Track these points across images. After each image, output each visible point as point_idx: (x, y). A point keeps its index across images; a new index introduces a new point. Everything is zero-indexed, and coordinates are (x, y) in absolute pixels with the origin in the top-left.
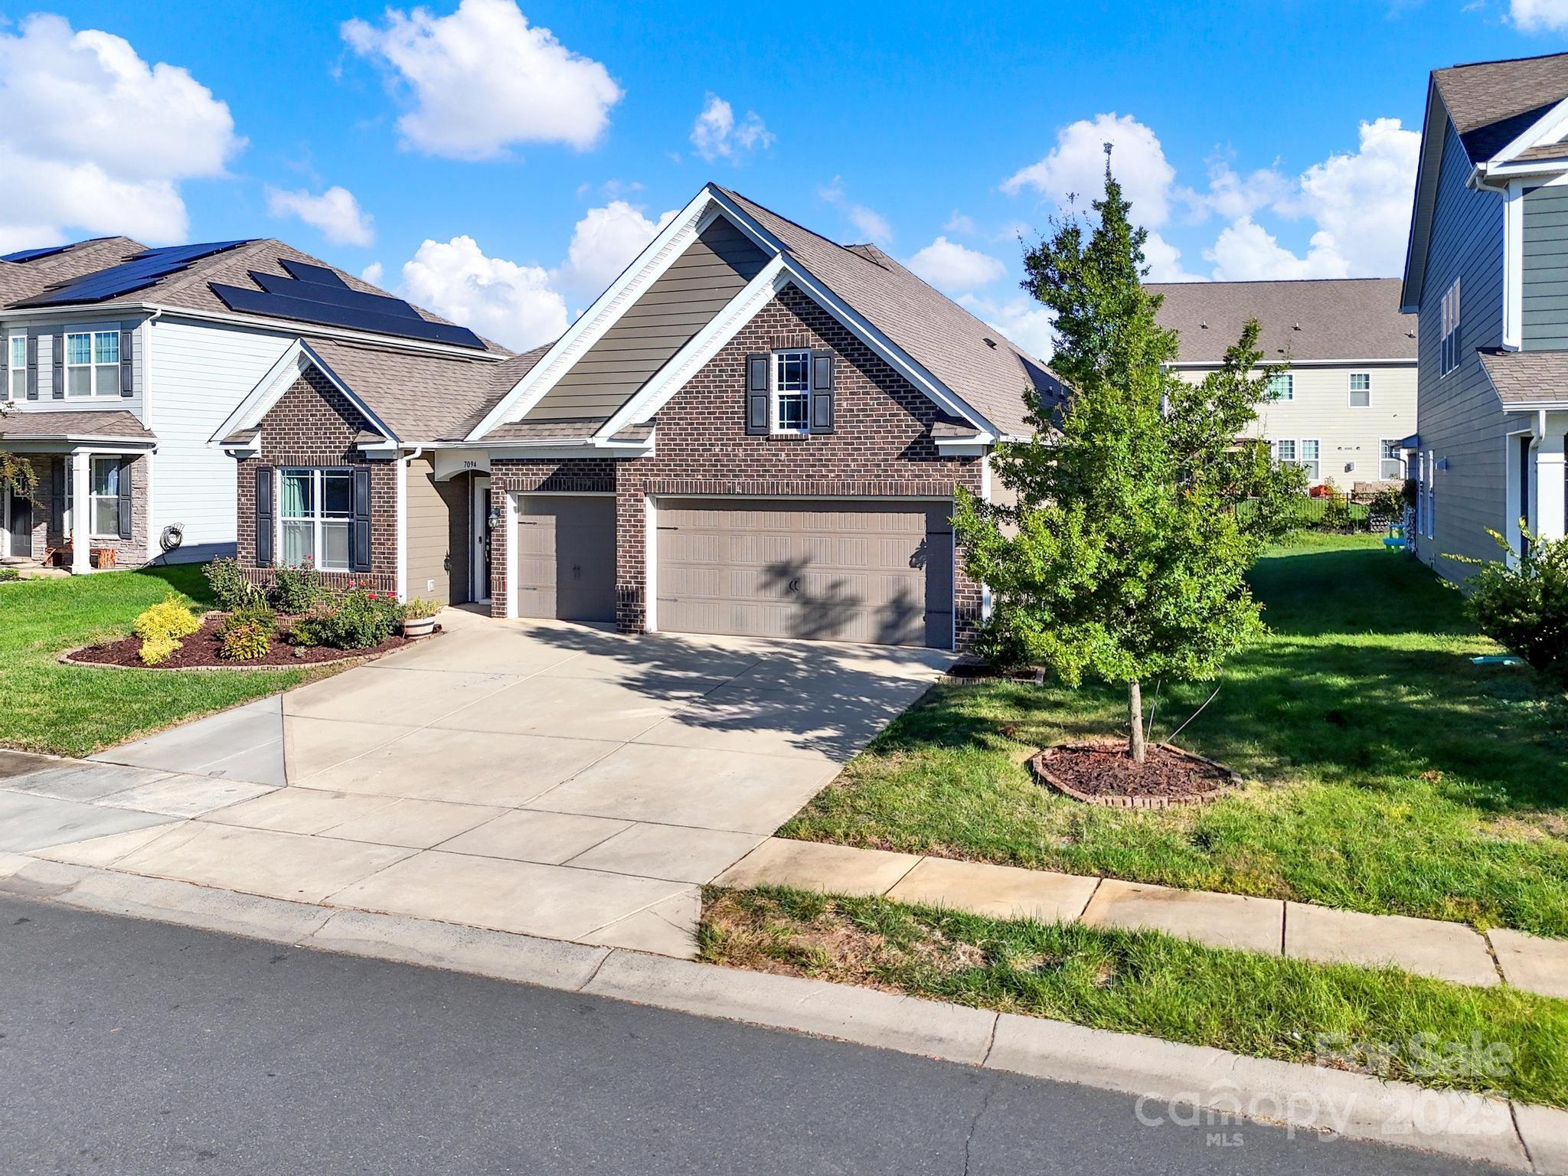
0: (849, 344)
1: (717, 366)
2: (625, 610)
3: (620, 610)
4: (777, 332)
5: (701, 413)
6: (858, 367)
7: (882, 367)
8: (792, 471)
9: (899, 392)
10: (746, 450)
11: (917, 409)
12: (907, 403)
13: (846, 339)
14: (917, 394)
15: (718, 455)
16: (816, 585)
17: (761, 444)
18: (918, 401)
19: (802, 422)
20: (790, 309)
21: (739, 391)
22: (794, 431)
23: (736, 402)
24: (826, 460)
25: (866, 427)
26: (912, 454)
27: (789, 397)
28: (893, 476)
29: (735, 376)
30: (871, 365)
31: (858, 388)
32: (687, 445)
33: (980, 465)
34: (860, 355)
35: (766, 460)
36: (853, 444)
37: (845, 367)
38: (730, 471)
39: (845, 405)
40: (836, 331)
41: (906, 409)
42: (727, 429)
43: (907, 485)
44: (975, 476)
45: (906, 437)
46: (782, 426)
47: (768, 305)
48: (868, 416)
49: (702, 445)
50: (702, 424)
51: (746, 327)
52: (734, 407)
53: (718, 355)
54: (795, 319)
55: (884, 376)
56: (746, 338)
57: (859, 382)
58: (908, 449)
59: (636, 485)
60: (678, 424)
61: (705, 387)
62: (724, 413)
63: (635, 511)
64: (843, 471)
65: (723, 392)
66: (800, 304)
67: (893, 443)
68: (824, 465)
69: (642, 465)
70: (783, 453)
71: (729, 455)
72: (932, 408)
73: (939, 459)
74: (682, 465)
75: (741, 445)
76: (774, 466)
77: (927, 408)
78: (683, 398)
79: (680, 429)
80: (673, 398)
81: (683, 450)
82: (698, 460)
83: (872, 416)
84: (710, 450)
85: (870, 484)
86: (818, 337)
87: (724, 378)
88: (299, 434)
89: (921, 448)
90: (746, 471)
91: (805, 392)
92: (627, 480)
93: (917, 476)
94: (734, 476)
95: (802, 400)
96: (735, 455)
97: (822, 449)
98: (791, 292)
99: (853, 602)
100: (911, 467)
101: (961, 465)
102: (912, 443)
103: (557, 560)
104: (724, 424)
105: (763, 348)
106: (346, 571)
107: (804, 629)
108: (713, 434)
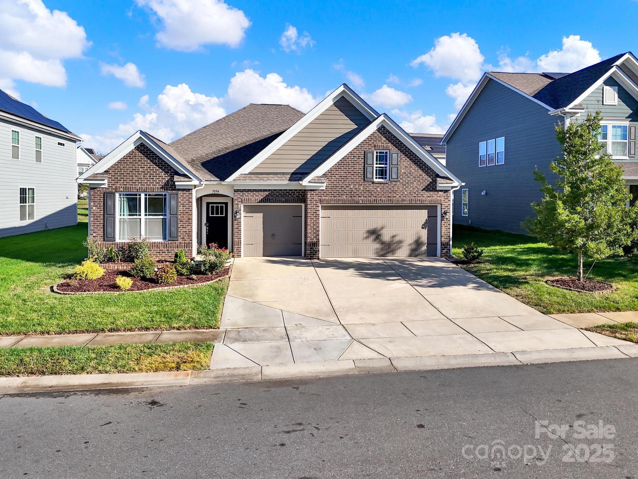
0: (405, 149)
1: (352, 154)
2: (311, 250)
3: (308, 250)
4: (377, 143)
5: (345, 173)
6: (408, 157)
7: (416, 158)
8: (382, 195)
9: (423, 167)
10: (364, 187)
11: (429, 173)
12: (425, 171)
13: (404, 147)
14: (429, 168)
15: (352, 189)
16: (386, 237)
17: (370, 185)
18: (429, 170)
19: (384, 177)
20: (382, 135)
21: (361, 165)
22: (381, 180)
23: (360, 169)
24: (396, 191)
25: (411, 179)
26: (427, 189)
27: (379, 167)
28: (420, 197)
29: (359, 159)
30: (412, 157)
31: (408, 165)
32: (339, 185)
33: (450, 193)
34: (408, 153)
35: (372, 191)
36: (406, 185)
37: (403, 157)
38: (357, 195)
39: (403, 171)
40: (400, 144)
41: (425, 173)
42: (356, 179)
43: (425, 200)
44: (449, 197)
45: (425, 183)
46: (376, 178)
47: (373, 133)
48: (411, 175)
49: (345, 185)
50: (345, 177)
51: (365, 140)
52: (359, 171)
53: (353, 150)
54: (384, 139)
55: (417, 161)
56: (364, 145)
57: (408, 163)
58: (426, 187)
59: (316, 200)
60: (335, 177)
61: (347, 162)
62: (355, 173)
63: (316, 211)
64: (402, 195)
65: (354, 164)
66: (386, 133)
67: (420, 185)
68: (394, 193)
69: (319, 192)
70: (379, 188)
71: (357, 189)
72: (434, 173)
73: (437, 191)
74: (337, 193)
75: (362, 185)
76: (375, 193)
77: (432, 173)
78: (337, 166)
79: (336, 179)
80: (333, 166)
81: (337, 187)
82: (344, 191)
83: (413, 175)
84: (349, 187)
85: (412, 199)
86: (393, 146)
87: (355, 159)
88: (133, 176)
89: (430, 187)
90: (364, 195)
91: (386, 166)
92: (312, 198)
93: (429, 197)
94: (359, 197)
95: (384, 169)
96: (359, 189)
97: (394, 187)
98: (383, 129)
99: (400, 242)
100: (427, 194)
101: (444, 193)
102: (427, 185)
103: (263, 232)
104: (355, 177)
105: (371, 149)
106: (161, 241)
107: (381, 253)
108: (350, 181)
